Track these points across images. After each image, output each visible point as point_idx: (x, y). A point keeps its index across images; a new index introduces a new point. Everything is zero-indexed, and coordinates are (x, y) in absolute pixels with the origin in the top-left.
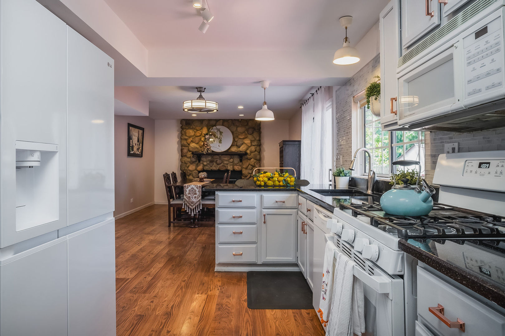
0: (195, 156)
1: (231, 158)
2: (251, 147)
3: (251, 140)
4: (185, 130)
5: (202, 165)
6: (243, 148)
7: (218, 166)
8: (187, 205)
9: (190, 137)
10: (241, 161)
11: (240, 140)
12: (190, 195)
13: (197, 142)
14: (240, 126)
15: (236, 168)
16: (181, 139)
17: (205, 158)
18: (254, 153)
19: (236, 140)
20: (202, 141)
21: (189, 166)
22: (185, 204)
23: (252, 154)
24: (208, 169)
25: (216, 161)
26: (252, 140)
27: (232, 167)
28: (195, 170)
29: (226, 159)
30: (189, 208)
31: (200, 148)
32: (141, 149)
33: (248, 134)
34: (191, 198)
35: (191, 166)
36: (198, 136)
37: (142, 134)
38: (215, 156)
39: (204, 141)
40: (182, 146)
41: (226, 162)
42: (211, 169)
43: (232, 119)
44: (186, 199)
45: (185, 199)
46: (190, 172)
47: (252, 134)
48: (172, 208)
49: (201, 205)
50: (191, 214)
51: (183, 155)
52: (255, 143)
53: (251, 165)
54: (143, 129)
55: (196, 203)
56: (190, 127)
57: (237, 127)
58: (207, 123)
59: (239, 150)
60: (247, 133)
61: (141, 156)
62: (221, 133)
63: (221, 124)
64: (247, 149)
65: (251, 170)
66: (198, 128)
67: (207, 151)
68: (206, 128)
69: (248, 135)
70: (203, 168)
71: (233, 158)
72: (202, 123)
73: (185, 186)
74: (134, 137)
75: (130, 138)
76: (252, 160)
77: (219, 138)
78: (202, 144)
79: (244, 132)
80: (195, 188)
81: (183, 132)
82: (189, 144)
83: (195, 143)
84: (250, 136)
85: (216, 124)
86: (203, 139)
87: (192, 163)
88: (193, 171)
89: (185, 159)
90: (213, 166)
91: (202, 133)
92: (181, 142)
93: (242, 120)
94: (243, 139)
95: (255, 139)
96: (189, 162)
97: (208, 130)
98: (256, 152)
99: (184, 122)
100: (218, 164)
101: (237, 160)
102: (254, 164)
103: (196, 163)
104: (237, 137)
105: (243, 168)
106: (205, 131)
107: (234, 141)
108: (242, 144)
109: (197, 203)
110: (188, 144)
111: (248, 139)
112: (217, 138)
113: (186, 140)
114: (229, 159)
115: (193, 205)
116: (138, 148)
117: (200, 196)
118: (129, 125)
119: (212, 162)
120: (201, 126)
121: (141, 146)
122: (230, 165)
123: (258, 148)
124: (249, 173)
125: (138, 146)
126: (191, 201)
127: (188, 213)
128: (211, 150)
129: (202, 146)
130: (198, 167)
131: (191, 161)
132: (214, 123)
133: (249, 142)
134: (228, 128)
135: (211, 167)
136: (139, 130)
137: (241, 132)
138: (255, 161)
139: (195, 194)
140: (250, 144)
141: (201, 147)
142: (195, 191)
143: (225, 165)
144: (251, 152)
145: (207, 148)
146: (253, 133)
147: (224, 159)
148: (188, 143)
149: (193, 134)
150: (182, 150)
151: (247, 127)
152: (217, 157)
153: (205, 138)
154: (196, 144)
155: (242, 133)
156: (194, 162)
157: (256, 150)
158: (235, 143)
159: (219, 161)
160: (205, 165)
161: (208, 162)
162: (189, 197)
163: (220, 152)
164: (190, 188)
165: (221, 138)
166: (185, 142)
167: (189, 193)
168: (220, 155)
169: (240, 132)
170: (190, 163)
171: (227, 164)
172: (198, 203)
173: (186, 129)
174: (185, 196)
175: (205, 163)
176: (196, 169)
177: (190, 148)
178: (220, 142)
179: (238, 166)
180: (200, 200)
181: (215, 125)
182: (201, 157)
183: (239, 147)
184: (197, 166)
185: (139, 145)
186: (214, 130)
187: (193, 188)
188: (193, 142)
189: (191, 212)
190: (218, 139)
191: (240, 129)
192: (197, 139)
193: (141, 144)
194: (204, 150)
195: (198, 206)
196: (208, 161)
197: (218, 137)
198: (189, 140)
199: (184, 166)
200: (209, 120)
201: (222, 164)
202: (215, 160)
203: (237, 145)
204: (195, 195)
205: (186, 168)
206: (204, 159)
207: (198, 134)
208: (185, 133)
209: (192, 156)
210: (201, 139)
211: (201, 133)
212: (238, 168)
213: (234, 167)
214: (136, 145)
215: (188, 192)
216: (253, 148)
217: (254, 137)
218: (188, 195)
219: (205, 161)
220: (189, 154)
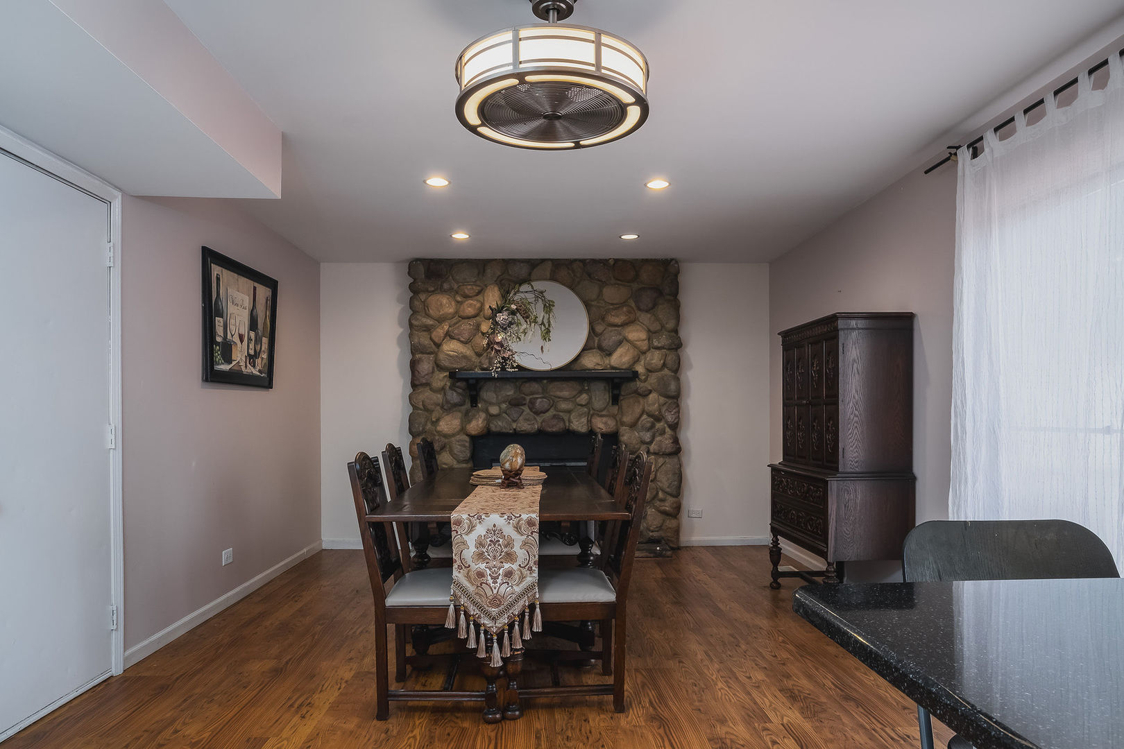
0: (458, 384)
1: (580, 393)
2: (649, 355)
3: (649, 331)
4: (423, 297)
5: (483, 415)
6: (621, 358)
7: (539, 419)
8: (467, 615)
9: (440, 320)
10: (615, 400)
11: (610, 328)
12: (482, 566)
13: (466, 336)
14: (613, 281)
15: (601, 425)
16: (411, 325)
17: (495, 392)
18: (659, 374)
19: (599, 329)
20: (483, 334)
21: (438, 420)
22: (457, 610)
23: (653, 379)
24: (504, 430)
25: (532, 403)
26: (652, 329)
27: (584, 420)
28: (458, 433)
29: (566, 394)
30: (477, 626)
31: (475, 359)
32: (265, 356)
33: (640, 310)
34: (490, 581)
35: (448, 418)
36: (469, 318)
37: (269, 303)
38: (527, 385)
39: (490, 331)
40: (414, 350)
41: (564, 406)
42: (515, 429)
43: (585, 260)
44: (465, 583)
45: (459, 585)
46: (443, 439)
47: (652, 308)
48: (391, 628)
49: (538, 610)
50: (489, 659)
51: (417, 383)
52: (663, 340)
53: (649, 415)
54: (272, 284)
55: (511, 605)
56: (442, 286)
57: (603, 284)
58: (499, 273)
59: (607, 362)
60: (633, 305)
61: (267, 384)
62: (548, 307)
63: (548, 274)
64: (636, 360)
65: (649, 429)
66: (468, 290)
67: (503, 369)
68: (496, 289)
69: (638, 313)
70: (488, 424)
71: (588, 392)
72: (484, 271)
73: (459, 523)
74: (231, 309)
75: (211, 310)
76: (653, 396)
77: (543, 323)
78: (485, 342)
79: (623, 304)
80: (509, 531)
81: (416, 303)
82: (438, 346)
83: (459, 340)
84: (645, 318)
85: (530, 274)
86: (485, 327)
87: (448, 408)
88: (453, 435)
89: (426, 395)
90: (521, 418)
91: (483, 304)
92: (411, 336)
93: (616, 261)
94: (624, 325)
95: (663, 327)
96: (438, 405)
97: (505, 295)
98: (666, 371)
99: (422, 269)
100: (537, 413)
101: (600, 397)
102: (660, 412)
103: (463, 408)
104: (603, 319)
105: (623, 424)
106: (492, 298)
107: (592, 331)
108: (620, 343)
109: (516, 601)
110: (435, 344)
111: (638, 327)
112: (535, 322)
113: (428, 329)
114: (574, 393)
115: (501, 614)
116: (252, 352)
117: (530, 569)
118: (210, 257)
119: (515, 403)
120: (478, 283)
121: (265, 346)
122: (580, 416)
123: (671, 358)
124: (643, 442)
125: (252, 346)
126: (489, 593)
127: (476, 650)
128: (515, 365)
129: (485, 350)
130: (470, 422)
131: (447, 402)
132: (523, 271)
133: (643, 335)
134: (573, 290)
135: (514, 421)
136: (256, 285)
137: (615, 302)
138: (662, 400)
139: (510, 557)
140: (646, 342)
141: (479, 355)
142: (509, 544)
143: (561, 414)
144: (650, 371)
145: (503, 358)
146: (655, 305)
147: (558, 394)
148: (436, 340)
149: (451, 310)
150: (414, 365)
151: (635, 286)
152: (535, 386)
153: (496, 323)
154: (462, 342)
155: (618, 306)
156: (455, 405)
157: (664, 365)
158: (596, 339)
159: (539, 404)
160: (494, 415)
161: (504, 406)
162: (481, 574)
163: (547, 371)
164: (480, 530)
165: (549, 322)
166: (424, 340)
167: (480, 556)
168: (545, 381)
169: (612, 304)
170: (442, 407)
171: (569, 412)
172: (521, 603)
173: (427, 291)
174: (460, 568)
175: (494, 410)
176: (463, 430)
177: (441, 356)
178: (546, 335)
179: (604, 419)
180: (529, 589)
181: (527, 280)
182: (480, 389)
183: (610, 354)
184: (467, 418)
185: (258, 341)
186: (524, 293)
187: (494, 530)
188: (452, 338)
189: (489, 649)
190: (538, 327)
191: (612, 293)
192: (466, 327)
193: (265, 340)
194: (491, 363)
195: (522, 615)
196: (504, 402)
197: (540, 320)
198: (439, 332)
199: (423, 420)
200: (507, 263)
201: (552, 412)
202: (528, 398)
203: (600, 348)
204: (507, 566)
205: (429, 426)
206: (488, 394)
207: (470, 311)
208: (425, 305)
209: (449, 384)
210: (478, 326)
211: (478, 305)
212: (606, 423)
213: (593, 420)
214: (242, 341)
215: (473, 549)
216: (655, 358)
217: (657, 319)
218: (474, 567)
219: (494, 401)
220: (440, 379)
